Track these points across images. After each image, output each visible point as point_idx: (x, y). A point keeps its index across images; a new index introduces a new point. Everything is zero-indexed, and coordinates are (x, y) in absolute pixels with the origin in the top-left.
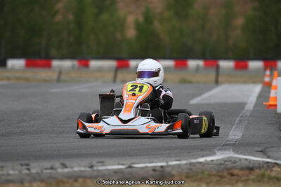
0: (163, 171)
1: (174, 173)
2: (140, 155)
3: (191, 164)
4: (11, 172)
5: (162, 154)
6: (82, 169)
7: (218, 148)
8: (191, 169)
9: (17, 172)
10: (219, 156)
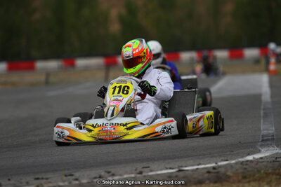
0: (218, 172)
1: (229, 173)
2: (181, 157)
3: (242, 163)
4: (61, 184)
5: (204, 155)
6: (133, 176)
7: (259, 144)
8: (245, 169)
9: (66, 183)
10: (265, 153)
